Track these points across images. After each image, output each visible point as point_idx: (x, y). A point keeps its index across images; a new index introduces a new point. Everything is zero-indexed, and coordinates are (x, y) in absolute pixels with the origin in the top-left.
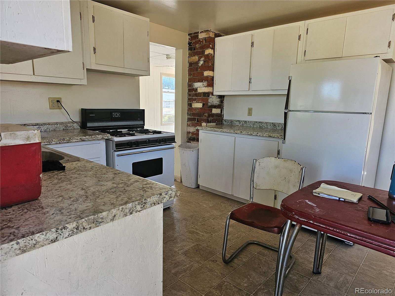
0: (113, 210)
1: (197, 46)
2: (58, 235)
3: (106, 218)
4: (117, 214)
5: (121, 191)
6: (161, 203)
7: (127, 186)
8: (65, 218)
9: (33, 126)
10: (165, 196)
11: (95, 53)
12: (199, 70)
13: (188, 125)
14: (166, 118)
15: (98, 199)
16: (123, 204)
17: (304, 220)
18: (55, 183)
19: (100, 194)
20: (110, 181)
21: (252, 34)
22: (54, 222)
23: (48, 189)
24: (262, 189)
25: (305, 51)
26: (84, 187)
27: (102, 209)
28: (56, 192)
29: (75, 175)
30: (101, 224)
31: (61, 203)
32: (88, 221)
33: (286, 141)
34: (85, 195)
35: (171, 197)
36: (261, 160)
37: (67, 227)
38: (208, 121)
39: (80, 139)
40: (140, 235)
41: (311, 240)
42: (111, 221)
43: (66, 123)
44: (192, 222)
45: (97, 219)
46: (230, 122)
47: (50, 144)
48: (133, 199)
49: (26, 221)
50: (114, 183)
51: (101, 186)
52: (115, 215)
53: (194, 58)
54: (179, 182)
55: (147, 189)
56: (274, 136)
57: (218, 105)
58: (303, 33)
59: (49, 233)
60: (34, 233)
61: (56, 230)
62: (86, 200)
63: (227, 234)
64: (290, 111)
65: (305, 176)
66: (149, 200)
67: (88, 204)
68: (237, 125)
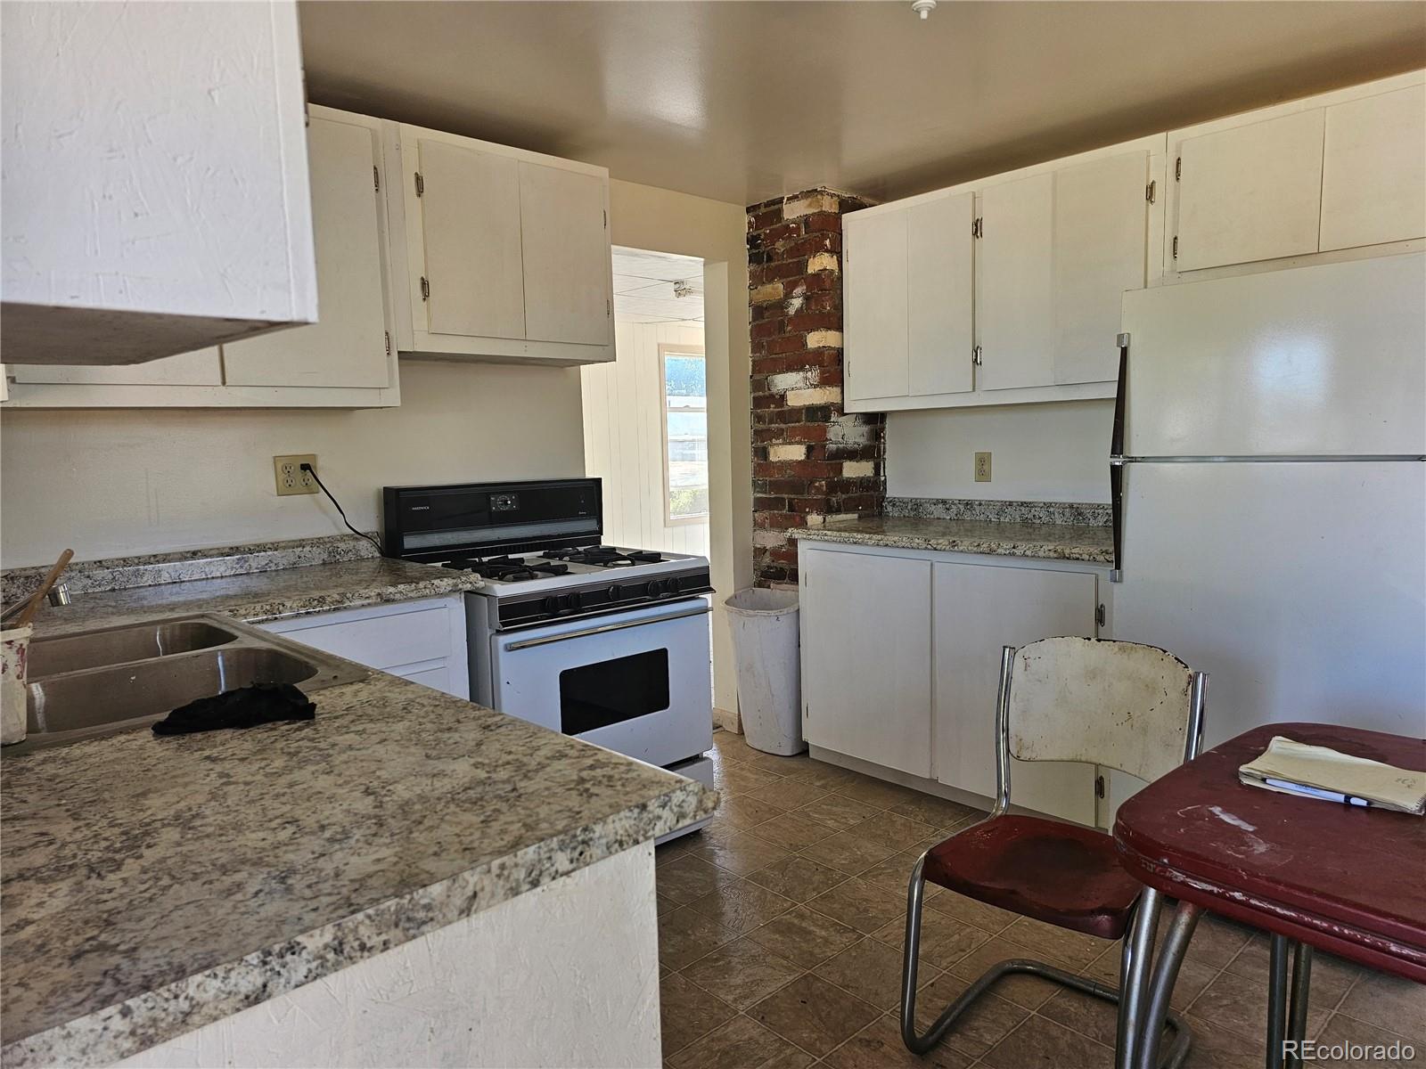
0: (467, 875)
1: (780, 246)
2: (270, 976)
3: (442, 903)
4: (482, 889)
5: (503, 795)
6: (647, 838)
7: (525, 776)
8: (296, 909)
9: (222, 555)
10: (660, 814)
11: (426, 296)
12: (789, 328)
13: (758, 525)
14: (684, 498)
15: (418, 830)
16: (505, 849)
17: (1209, 888)
18: (274, 770)
19: (426, 809)
20: (466, 757)
21: (974, 193)
22: (257, 928)
23: (252, 794)
24: (1044, 758)
25: (1176, 238)
26: (375, 783)
27: (428, 872)
28: (274, 805)
29: (347, 736)
30: (424, 928)
31: (291, 848)
32: (379, 918)
33: (1125, 574)
34: (376, 816)
35: (681, 816)
36: (1031, 650)
37: (301, 946)
38: (828, 509)
39: (379, 594)
40: (572, 964)
41: (1254, 956)
42: (460, 914)
43: (332, 539)
44: (784, 886)
45: (408, 909)
46: (909, 507)
47: (276, 618)
48: (541, 830)
49: (161, 924)
50: (480, 763)
51: (434, 776)
52: (475, 895)
53: (771, 290)
54: (733, 734)
55: (594, 785)
56: (1078, 556)
57: (865, 447)
58: (1161, 173)
59: (237, 971)
60: (184, 971)
61: (261, 956)
62: (375, 835)
63: (915, 933)
64: (1133, 460)
65: (1205, 707)
66: (598, 829)
67: (385, 852)
68: (939, 519)
